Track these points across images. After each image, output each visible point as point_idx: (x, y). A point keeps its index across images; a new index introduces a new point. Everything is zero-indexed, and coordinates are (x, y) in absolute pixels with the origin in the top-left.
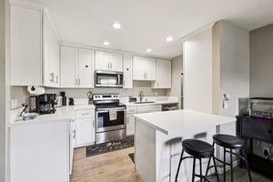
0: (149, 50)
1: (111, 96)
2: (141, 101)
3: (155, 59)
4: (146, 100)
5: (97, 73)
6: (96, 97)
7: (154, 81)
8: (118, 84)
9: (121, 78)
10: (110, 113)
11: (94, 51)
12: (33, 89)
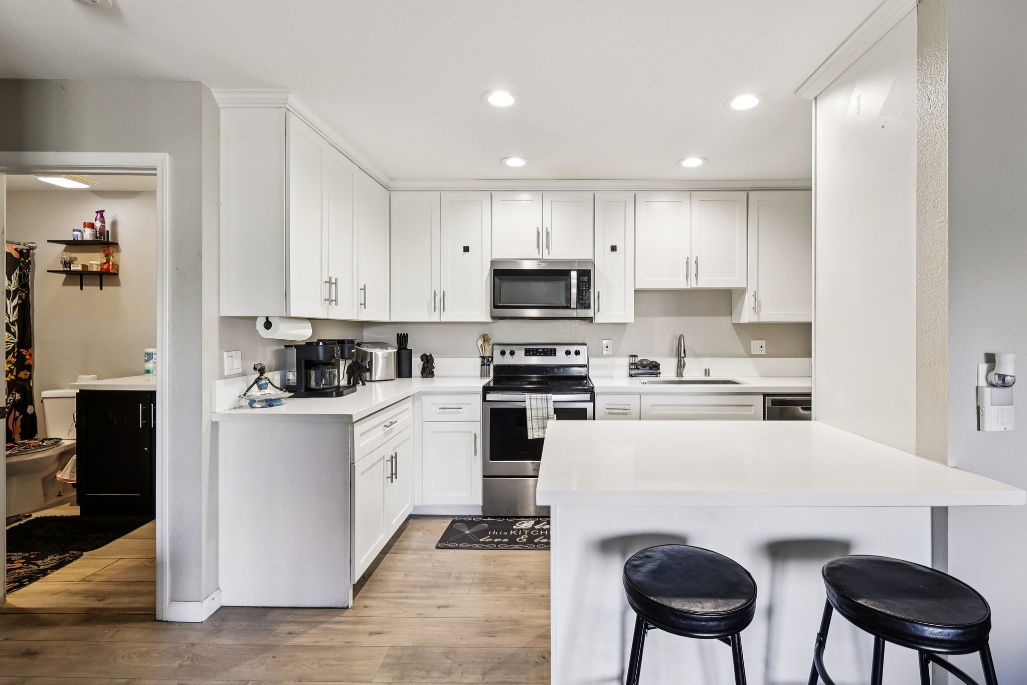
0: (692, 162)
1: (555, 350)
2: (680, 373)
3: (745, 193)
4: (707, 372)
5: (494, 270)
6: (503, 353)
7: (742, 291)
8: (568, 307)
9: (583, 285)
10: (530, 412)
11: (489, 193)
12: (268, 325)
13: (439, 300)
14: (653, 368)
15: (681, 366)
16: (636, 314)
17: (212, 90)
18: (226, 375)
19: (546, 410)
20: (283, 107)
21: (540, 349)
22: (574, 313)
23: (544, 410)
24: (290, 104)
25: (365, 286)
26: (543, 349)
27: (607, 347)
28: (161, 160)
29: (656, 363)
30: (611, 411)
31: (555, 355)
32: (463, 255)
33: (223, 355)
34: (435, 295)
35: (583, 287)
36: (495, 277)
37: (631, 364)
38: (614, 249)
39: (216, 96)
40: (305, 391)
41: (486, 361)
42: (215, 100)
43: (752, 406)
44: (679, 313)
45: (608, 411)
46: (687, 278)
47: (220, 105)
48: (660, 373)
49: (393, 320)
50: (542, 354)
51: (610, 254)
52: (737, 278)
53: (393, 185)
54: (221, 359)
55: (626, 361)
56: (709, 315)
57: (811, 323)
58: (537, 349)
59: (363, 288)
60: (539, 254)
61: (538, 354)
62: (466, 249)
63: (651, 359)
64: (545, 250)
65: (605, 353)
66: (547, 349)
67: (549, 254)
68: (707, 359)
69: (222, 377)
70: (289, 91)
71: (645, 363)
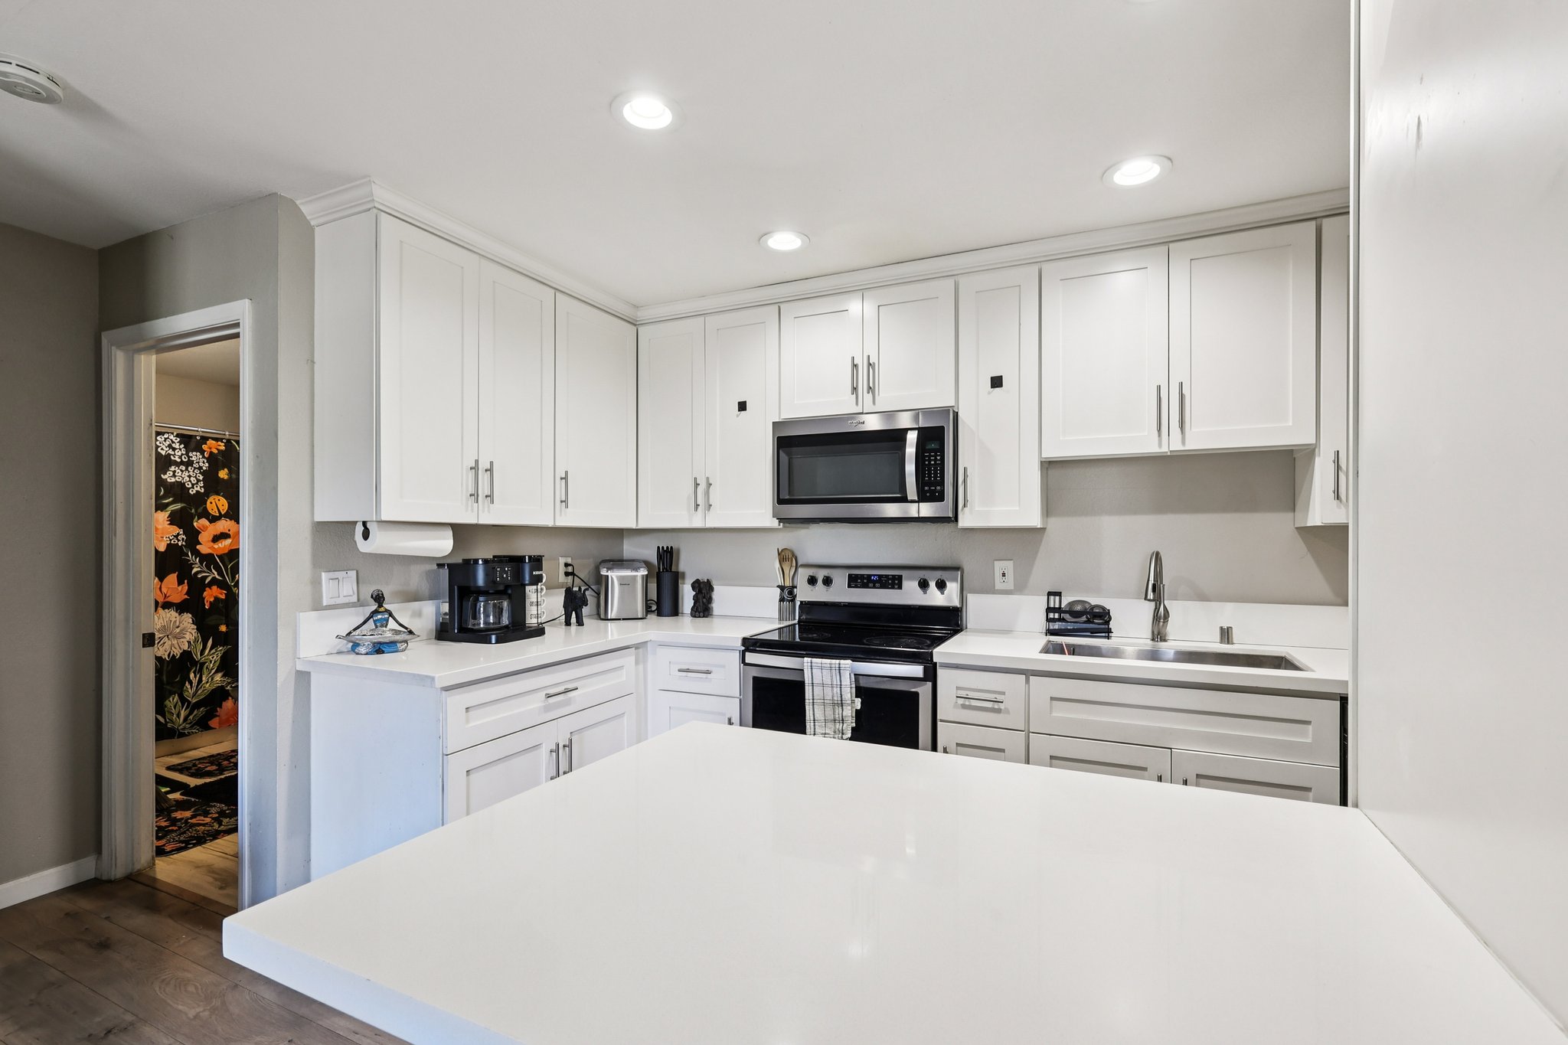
1: (900, 578)
2: (1159, 634)
3: (1313, 224)
4: (1226, 635)
5: (778, 438)
6: (812, 581)
7: (1308, 453)
8: (904, 499)
9: (930, 456)
10: (811, 690)
11: (776, 307)
12: (366, 535)
13: (701, 492)
14: (1097, 621)
15: (1160, 619)
16: (1048, 510)
17: (298, 202)
18: (325, 604)
19: (839, 689)
20: (372, 208)
21: (874, 575)
22: (913, 510)
23: (835, 689)
24: (380, 201)
25: (566, 473)
26: (880, 576)
27: (1004, 575)
28: (241, 310)
29: (1103, 608)
30: (967, 702)
31: (900, 587)
32: (738, 416)
33: (321, 576)
34: (697, 485)
35: (930, 461)
36: (781, 452)
37: (1049, 610)
38: (997, 382)
39: (304, 209)
40: (459, 631)
41: (788, 594)
42: (305, 217)
43: (1308, 723)
44: (1162, 506)
45: (961, 701)
46: (1159, 430)
47: (313, 223)
48: (1109, 631)
49: (642, 525)
50: (878, 585)
51: (989, 393)
52: (1291, 424)
53: (642, 315)
54: (316, 583)
55: (1041, 603)
56: (1237, 510)
57: (1348, 526)
58: (869, 576)
59: (564, 476)
60: (857, 404)
61: (871, 585)
62: (742, 406)
63: (1094, 601)
64: (868, 397)
65: (999, 586)
66: (887, 576)
67: (874, 403)
68: (1229, 607)
69: (317, 606)
70: (370, 181)
71: (1079, 608)
